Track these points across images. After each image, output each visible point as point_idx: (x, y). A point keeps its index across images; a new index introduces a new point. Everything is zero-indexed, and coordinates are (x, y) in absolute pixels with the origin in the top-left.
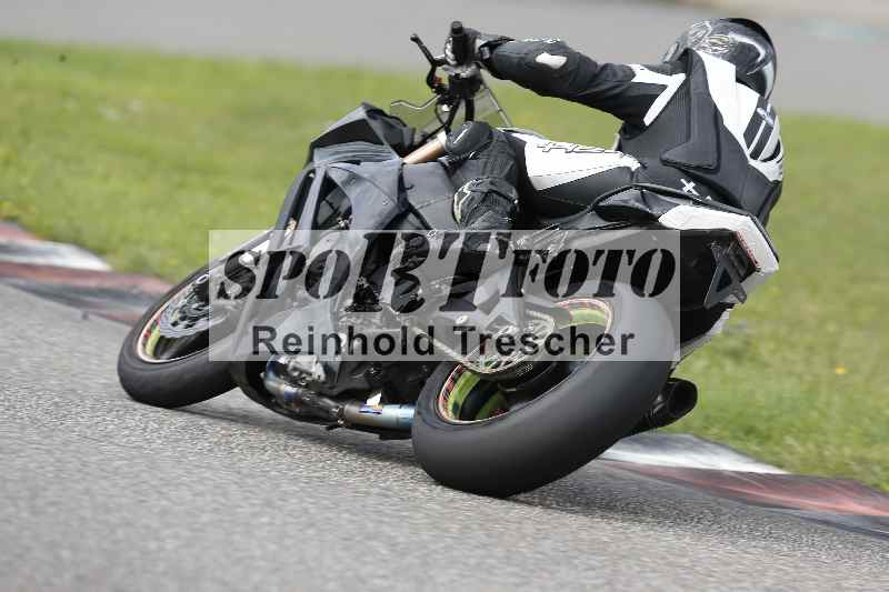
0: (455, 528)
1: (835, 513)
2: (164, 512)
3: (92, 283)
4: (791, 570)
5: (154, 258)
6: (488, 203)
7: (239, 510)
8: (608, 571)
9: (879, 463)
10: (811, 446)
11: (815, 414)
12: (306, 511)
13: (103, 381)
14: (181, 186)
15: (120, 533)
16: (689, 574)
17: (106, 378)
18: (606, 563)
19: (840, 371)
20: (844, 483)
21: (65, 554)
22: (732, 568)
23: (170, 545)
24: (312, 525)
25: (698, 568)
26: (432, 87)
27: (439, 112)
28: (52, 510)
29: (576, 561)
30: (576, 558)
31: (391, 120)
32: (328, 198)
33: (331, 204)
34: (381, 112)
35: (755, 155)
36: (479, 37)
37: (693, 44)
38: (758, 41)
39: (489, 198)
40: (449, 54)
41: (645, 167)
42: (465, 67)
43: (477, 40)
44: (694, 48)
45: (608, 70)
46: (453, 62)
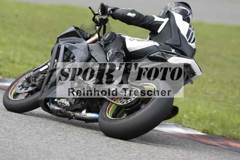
26: (94, 21)
31: (81, 31)
32: (65, 53)
33: (66, 55)
34: (78, 28)
35: (189, 41)
36: (109, 8)
37: (170, 9)
38: (187, 8)
39: (117, 54)
40: (100, 12)
41: (161, 45)
42: (104, 16)
43: (108, 8)
44: (170, 11)
45: (147, 17)
46: (101, 15)
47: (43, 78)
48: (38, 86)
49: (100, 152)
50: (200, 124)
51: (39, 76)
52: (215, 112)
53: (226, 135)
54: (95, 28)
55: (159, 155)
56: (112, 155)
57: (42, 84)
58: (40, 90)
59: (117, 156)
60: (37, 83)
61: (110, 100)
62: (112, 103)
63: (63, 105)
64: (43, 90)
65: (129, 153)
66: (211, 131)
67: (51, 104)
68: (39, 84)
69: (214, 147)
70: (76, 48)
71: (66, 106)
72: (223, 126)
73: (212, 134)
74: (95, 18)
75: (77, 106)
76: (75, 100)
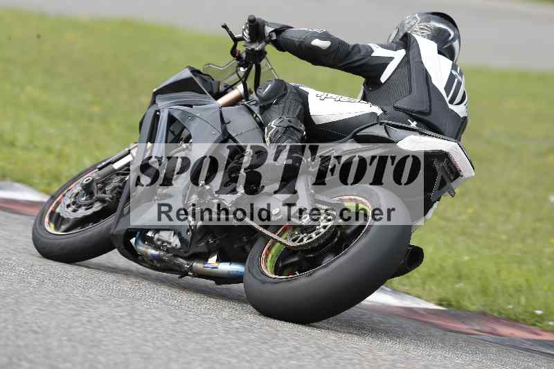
6: (287, 134)
26: (234, 56)
31: (204, 77)
32: (171, 128)
33: (173, 132)
34: (199, 72)
35: (451, 102)
36: (268, 26)
37: (409, 29)
38: (448, 26)
39: (288, 131)
40: (246, 35)
42: (258, 43)
43: (266, 27)
44: (409, 32)
45: (356, 48)
46: (248, 41)
47: (121, 184)
48: (110, 202)
49: (208, 344)
50: (431, 285)
51: (113, 179)
52: (466, 258)
53: (491, 310)
54: (237, 71)
55: (341, 351)
56: (237, 351)
57: (120, 197)
58: (115, 211)
59: (247, 353)
60: (108, 197)
63: (165, 244)
64: (122, 210)
65: (273, 347)
66: (458, 302)
67: (140, 243)
68: (112, 199)
69: (464, 336)
70: (194, 117)
71: (173, 248)
72: (484, 291)
73: (460, 308)
74: (237, 48)
75: (197, 247)
76: (193, 233)
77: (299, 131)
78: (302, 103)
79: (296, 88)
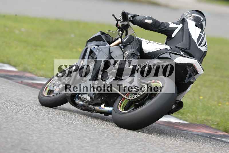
0: (106, 135)
1: (200, 133)
2: (33, 130)
3: (13, 74)
4: (189, 146)
5: (29, 68)
6: (132, 56)
7: (52, 130)
8: (144, 146)
9: (211, 120)
10: (194, 116)
11: (195, 108)
12: (68, 130)
13: (17, 98)
14: (35, 50)
15: (22, 135)
16: (164, 147)
17: (17, 97)
18: (143, 144)
19: (201, 98)
20: (202, 125)
21: (9, 140)
22: (174, 145)
23: (35, 138)
24: (69, 134)
25: (166, 145)
26: (117, 27)
27: (119, 33)
28: (5, 129)
29: (136, 143)
30: (136, 142)
31: (107, 35)
32: (91, 55)
34: (104, 33)
35: (199, 45)
40: (121, 18)
41: (171, 49)
42: (126, 22)
43: (129, 15)
44: (185, 18)
45: (163, 24)
46: (122, 21)
61: (123, 95)
62: (124, 98)
63: (85, 100)
67: (77, 99)
70: (99, 50)
71: (88, 101)
74: (118, 24)
75: (97, 101)
76: (95, 95)
77: (137, 55)
78: (139, 45)
79: (138, 39)
